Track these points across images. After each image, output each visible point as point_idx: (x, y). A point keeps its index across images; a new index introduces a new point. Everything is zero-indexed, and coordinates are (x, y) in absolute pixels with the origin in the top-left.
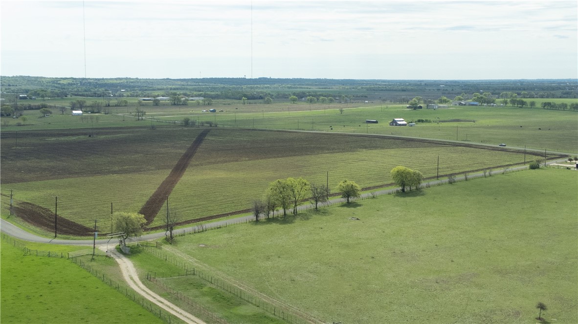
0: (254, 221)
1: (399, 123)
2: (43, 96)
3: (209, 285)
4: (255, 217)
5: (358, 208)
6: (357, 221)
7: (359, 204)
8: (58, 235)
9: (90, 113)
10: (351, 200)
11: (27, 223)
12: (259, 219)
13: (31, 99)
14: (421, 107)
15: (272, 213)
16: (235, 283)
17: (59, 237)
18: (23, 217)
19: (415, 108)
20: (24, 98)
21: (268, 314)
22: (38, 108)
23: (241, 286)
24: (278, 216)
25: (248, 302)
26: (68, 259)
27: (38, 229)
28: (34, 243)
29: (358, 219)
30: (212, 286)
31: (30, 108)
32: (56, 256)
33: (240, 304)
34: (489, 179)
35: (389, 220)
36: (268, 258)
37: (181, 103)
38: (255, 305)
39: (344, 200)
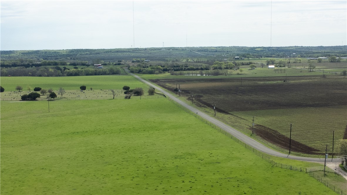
2: (248, 58)
8: (291, 152)
9: (279, 67)
11: (265, 140)
13: (241, 59)
17: (292, 154)
18: (261, 136)
20: (238, 59)
22: (248, 64)
26: (306, 173)
27: (275, 146)
28: (276, 157)
31: (243, 64)
32: (296, 170)
37: (336, 61)
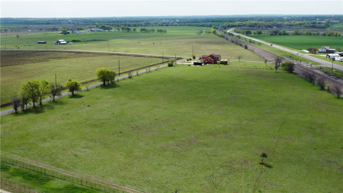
0: (15, 113)
1: (62, 42)
3: (13, 167)
4: (15, 110)
5: (82, 98)
6: (89, 107)
7: (81, 95)
10: (75, 92)
12: (17, 111)
14: (69, 33)
15: (25, 106)
16: (32, 162)
19: (65, 34)
21: (77, 185)
23: (39, 164)
24: (30, 108)
25: (54, 177)
29: (88, 106)
30: (15, 167)
33: (48, 180)
34: (150, 74)
35: (110, 105)
36: (45, 140)
38: (61, 179)
39: (70, 93)
